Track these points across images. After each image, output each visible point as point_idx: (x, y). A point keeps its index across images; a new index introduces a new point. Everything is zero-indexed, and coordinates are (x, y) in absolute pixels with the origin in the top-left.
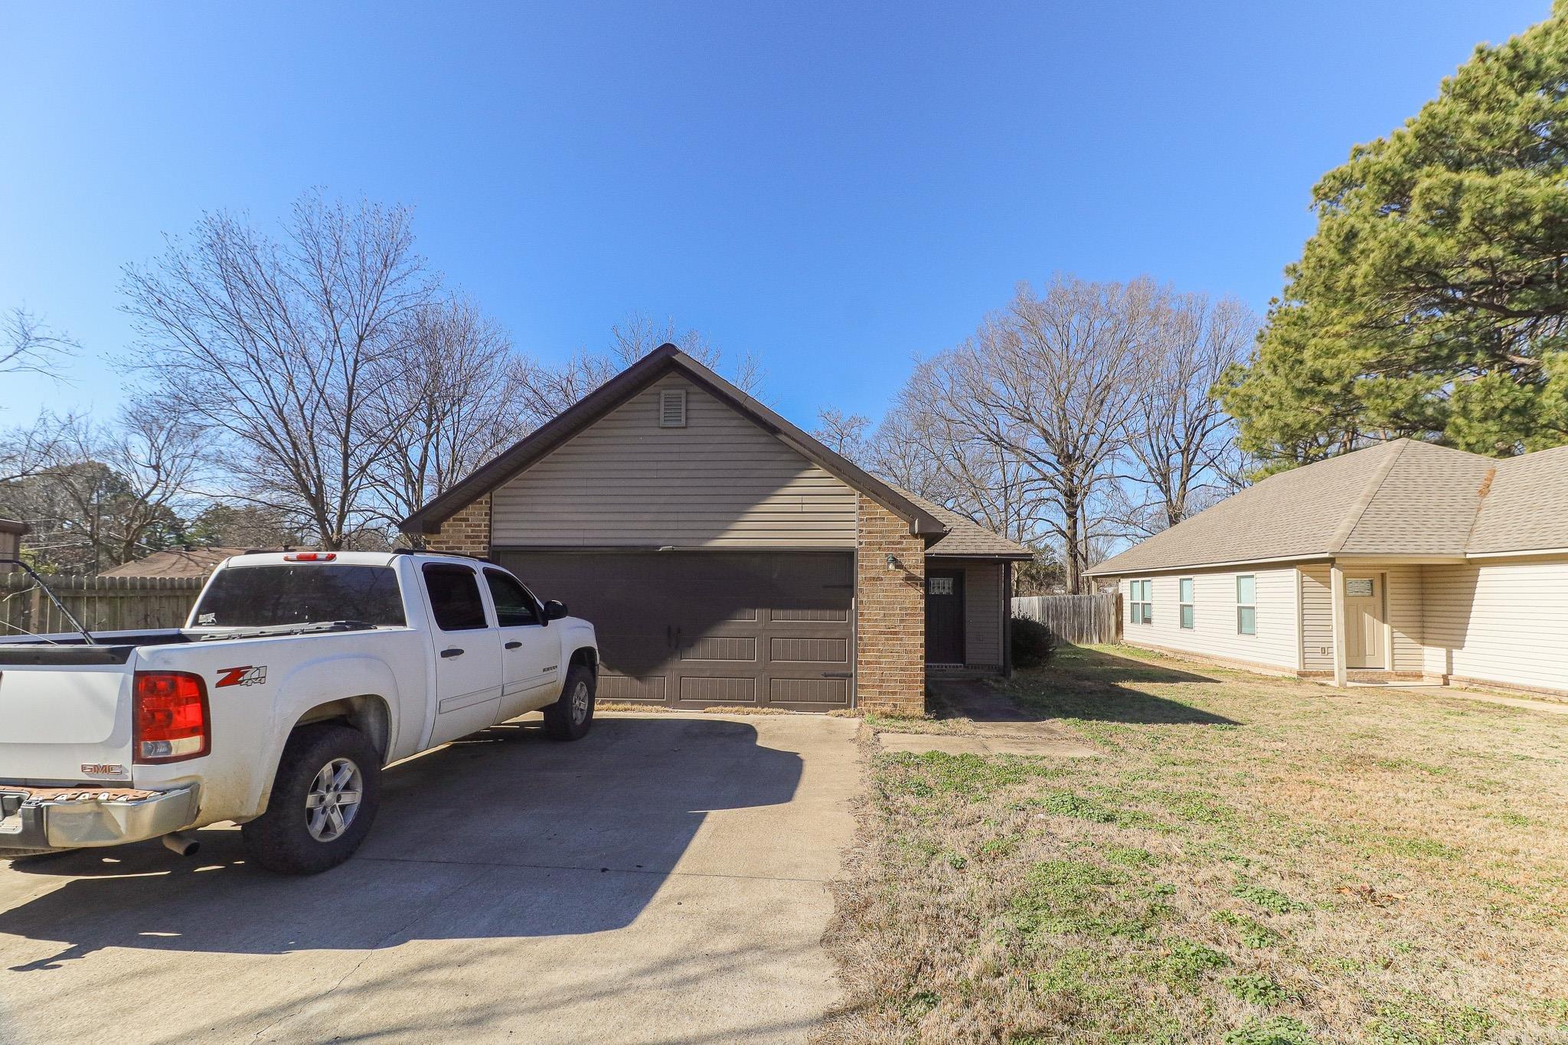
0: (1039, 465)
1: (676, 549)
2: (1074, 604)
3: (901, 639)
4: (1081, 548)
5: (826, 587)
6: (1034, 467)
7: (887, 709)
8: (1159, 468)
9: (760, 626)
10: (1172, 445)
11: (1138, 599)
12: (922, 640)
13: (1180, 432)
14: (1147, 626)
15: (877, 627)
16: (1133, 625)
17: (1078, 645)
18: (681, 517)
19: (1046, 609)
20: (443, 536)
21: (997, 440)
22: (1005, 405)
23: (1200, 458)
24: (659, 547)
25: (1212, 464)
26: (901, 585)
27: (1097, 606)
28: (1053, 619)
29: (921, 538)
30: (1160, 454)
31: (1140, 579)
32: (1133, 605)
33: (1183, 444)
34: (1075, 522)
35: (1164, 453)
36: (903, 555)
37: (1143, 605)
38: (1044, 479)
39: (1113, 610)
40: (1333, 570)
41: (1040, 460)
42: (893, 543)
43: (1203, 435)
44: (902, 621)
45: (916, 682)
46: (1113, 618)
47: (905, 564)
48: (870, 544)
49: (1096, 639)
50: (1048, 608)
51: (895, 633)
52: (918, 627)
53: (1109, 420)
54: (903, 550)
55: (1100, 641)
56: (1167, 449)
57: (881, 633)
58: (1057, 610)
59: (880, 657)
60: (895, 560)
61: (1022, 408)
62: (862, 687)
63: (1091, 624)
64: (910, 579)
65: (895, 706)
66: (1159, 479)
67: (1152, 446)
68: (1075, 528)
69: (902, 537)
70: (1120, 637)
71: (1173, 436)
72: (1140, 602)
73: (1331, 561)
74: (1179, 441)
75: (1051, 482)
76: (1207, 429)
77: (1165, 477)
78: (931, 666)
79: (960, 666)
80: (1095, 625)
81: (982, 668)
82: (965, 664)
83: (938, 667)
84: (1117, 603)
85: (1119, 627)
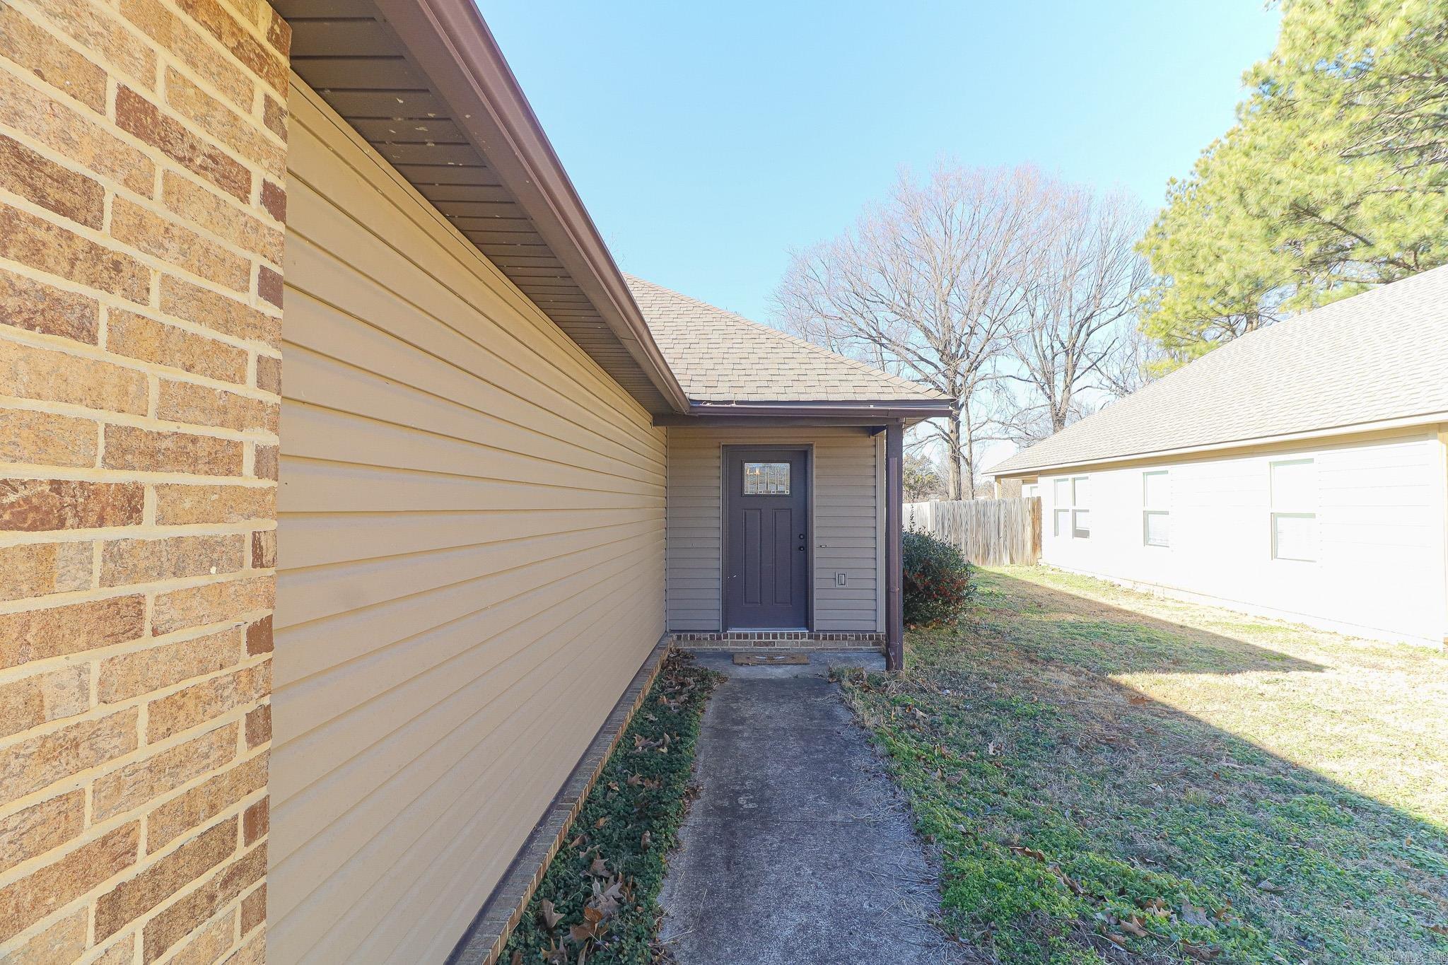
0: (921, 365)
2: (978, 512)
4: (965, 451)
6: (915, 367)
8: (1043, 370)
10: (1057, 345)
11: (1065, 506)
13: (1064, 333)
14: (1079, 541)
16: (1057, 539)
17: (984, 567)
19: (940, 520)
21: (878, 339)
22: (886, 300)
25: (1094, 367)
27: (1009, 513)
28: (949, 531)
30: (1045, 355)
31: (1067, 477)
32: (1057, 512)
33: (1067, 344)
34: (958, 426)
35: (1048, 353)
37: (1075, 512)
38: (925, 380)
39: (1029, 520)
41: (922, 359)
46: (1029, 530)
49: (1006, 560)
50: (945, 517)
53: (995, 314)
55: (1012, 561)
56: (1051, 349)
58: (954, 520)
63: (999, 538)
67: (1036, 347)
68: (958, 431)
70: (1038, 555)
72: (1070, 508)
74: (1064, 341)
75: (934, 383)
76: (1091, 328)
77: (1050, 382)
78: (746, 636)
79: (803, 635)
80: (1005, 540)
81: (845, 638)
82: (811, 630)
83: (760, 636)
84: (1033, 510)
85: (1037, 543)
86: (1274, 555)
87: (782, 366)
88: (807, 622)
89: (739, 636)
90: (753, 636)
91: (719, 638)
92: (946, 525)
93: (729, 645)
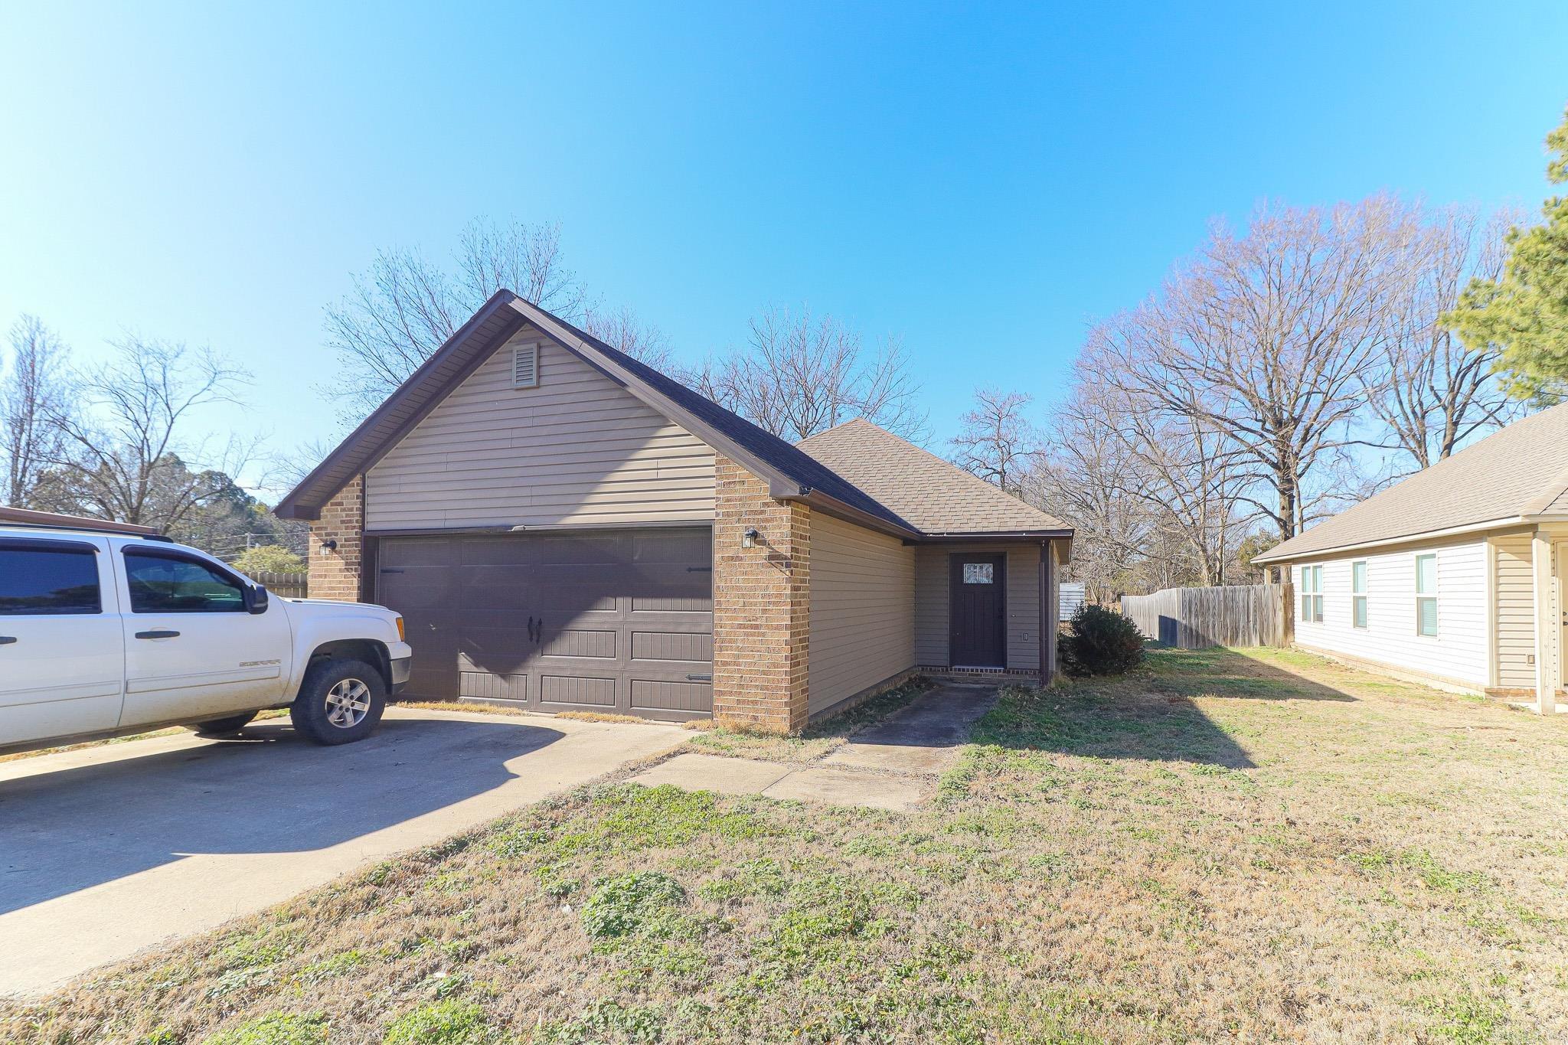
0: (1241, 434)
1: (527, 528)
2: (1225, 598)
3: (763, 635)
5: (690, 570)
6: (1236, 437)
7: (744, 722)
8: (1411, 430)
9: (621, 618)
10: (1430, 400)
11: (1310, 592)
12: (786, 635)
13: (1441, 384)
14: (1318, 624)
15: (736, 619)
16: (1305, 623)
17: (1231, 649)
18: (536, 491)
19: (1188, 606)
20: (322, 522)
22: (1196, 366)
23: (1473, 413)
24: (511, 527)
25: (1491, 419)
26: (763, 565)
27: (1258, 598)
28: (1196, 616)
29: (788, 504)
30: (1414, 412)
31: (1311, 565)
32: (1305, 598)
33: (1445, 397)
34: (1291, 503)
35: (1418, 409)
36: (765, 528)
37: (1316, 597)
39: (1280, 605)
40: (1535, 542)
42: (755, 512)
43: (1476, 385)
44: (764, 611)
45: (781, 689)
46: (1280, 614)
47: (768, 538)
48: (728, 514)
49: (1256, 642)
50: (1190, 602)
51: (757, 627)
52: (783, 620)
53: (1334, 373)
54: (767, 520)
55: (1262, 643)
56: (1421, 404)
57: (740, 626)
58: (1202, 605)
59: (738, 657)
60: (754, 535)
61: (1222, 369)
62: (721, 693)
63: (1248, 621)
64: (775, 558)
65: (755, 718)
66: (1413, 444)
67: (1401, 403)
68: (1291, 508)
69: (765, 504)
70: (1290, 638)
71: (1432, 388)
72: (1312, 594)
73: (1532, 528)
74: (1440, 393)
75: (1259, 454)
76: (1481, 375)
77: (1420, 440)
78: (964, 670)
79: (1000, 671)
80: (1255, 624)
81: (1026, 673)
82: (1006, 668)
83: (972, 670)
84: (1285, 595)
85: (1289, 626)
86: (1420, 632)
87: (979, 509)
88: (1001, 660)
89: (959, 670)
90: (968, 670)
91: (947, 670)
92: (1193, 609)
93: (953, 674)
